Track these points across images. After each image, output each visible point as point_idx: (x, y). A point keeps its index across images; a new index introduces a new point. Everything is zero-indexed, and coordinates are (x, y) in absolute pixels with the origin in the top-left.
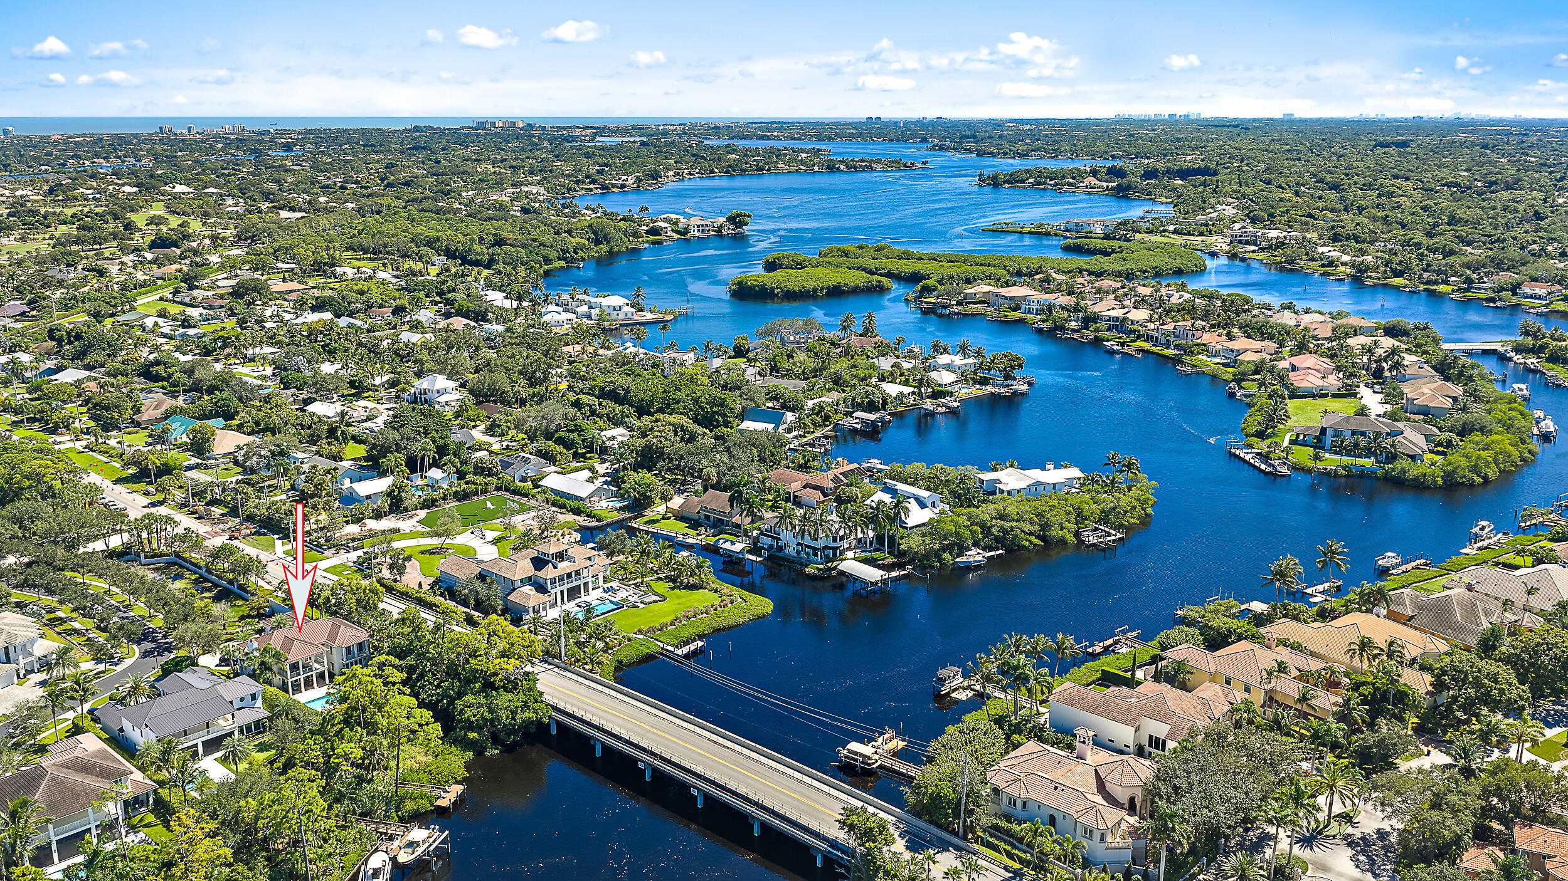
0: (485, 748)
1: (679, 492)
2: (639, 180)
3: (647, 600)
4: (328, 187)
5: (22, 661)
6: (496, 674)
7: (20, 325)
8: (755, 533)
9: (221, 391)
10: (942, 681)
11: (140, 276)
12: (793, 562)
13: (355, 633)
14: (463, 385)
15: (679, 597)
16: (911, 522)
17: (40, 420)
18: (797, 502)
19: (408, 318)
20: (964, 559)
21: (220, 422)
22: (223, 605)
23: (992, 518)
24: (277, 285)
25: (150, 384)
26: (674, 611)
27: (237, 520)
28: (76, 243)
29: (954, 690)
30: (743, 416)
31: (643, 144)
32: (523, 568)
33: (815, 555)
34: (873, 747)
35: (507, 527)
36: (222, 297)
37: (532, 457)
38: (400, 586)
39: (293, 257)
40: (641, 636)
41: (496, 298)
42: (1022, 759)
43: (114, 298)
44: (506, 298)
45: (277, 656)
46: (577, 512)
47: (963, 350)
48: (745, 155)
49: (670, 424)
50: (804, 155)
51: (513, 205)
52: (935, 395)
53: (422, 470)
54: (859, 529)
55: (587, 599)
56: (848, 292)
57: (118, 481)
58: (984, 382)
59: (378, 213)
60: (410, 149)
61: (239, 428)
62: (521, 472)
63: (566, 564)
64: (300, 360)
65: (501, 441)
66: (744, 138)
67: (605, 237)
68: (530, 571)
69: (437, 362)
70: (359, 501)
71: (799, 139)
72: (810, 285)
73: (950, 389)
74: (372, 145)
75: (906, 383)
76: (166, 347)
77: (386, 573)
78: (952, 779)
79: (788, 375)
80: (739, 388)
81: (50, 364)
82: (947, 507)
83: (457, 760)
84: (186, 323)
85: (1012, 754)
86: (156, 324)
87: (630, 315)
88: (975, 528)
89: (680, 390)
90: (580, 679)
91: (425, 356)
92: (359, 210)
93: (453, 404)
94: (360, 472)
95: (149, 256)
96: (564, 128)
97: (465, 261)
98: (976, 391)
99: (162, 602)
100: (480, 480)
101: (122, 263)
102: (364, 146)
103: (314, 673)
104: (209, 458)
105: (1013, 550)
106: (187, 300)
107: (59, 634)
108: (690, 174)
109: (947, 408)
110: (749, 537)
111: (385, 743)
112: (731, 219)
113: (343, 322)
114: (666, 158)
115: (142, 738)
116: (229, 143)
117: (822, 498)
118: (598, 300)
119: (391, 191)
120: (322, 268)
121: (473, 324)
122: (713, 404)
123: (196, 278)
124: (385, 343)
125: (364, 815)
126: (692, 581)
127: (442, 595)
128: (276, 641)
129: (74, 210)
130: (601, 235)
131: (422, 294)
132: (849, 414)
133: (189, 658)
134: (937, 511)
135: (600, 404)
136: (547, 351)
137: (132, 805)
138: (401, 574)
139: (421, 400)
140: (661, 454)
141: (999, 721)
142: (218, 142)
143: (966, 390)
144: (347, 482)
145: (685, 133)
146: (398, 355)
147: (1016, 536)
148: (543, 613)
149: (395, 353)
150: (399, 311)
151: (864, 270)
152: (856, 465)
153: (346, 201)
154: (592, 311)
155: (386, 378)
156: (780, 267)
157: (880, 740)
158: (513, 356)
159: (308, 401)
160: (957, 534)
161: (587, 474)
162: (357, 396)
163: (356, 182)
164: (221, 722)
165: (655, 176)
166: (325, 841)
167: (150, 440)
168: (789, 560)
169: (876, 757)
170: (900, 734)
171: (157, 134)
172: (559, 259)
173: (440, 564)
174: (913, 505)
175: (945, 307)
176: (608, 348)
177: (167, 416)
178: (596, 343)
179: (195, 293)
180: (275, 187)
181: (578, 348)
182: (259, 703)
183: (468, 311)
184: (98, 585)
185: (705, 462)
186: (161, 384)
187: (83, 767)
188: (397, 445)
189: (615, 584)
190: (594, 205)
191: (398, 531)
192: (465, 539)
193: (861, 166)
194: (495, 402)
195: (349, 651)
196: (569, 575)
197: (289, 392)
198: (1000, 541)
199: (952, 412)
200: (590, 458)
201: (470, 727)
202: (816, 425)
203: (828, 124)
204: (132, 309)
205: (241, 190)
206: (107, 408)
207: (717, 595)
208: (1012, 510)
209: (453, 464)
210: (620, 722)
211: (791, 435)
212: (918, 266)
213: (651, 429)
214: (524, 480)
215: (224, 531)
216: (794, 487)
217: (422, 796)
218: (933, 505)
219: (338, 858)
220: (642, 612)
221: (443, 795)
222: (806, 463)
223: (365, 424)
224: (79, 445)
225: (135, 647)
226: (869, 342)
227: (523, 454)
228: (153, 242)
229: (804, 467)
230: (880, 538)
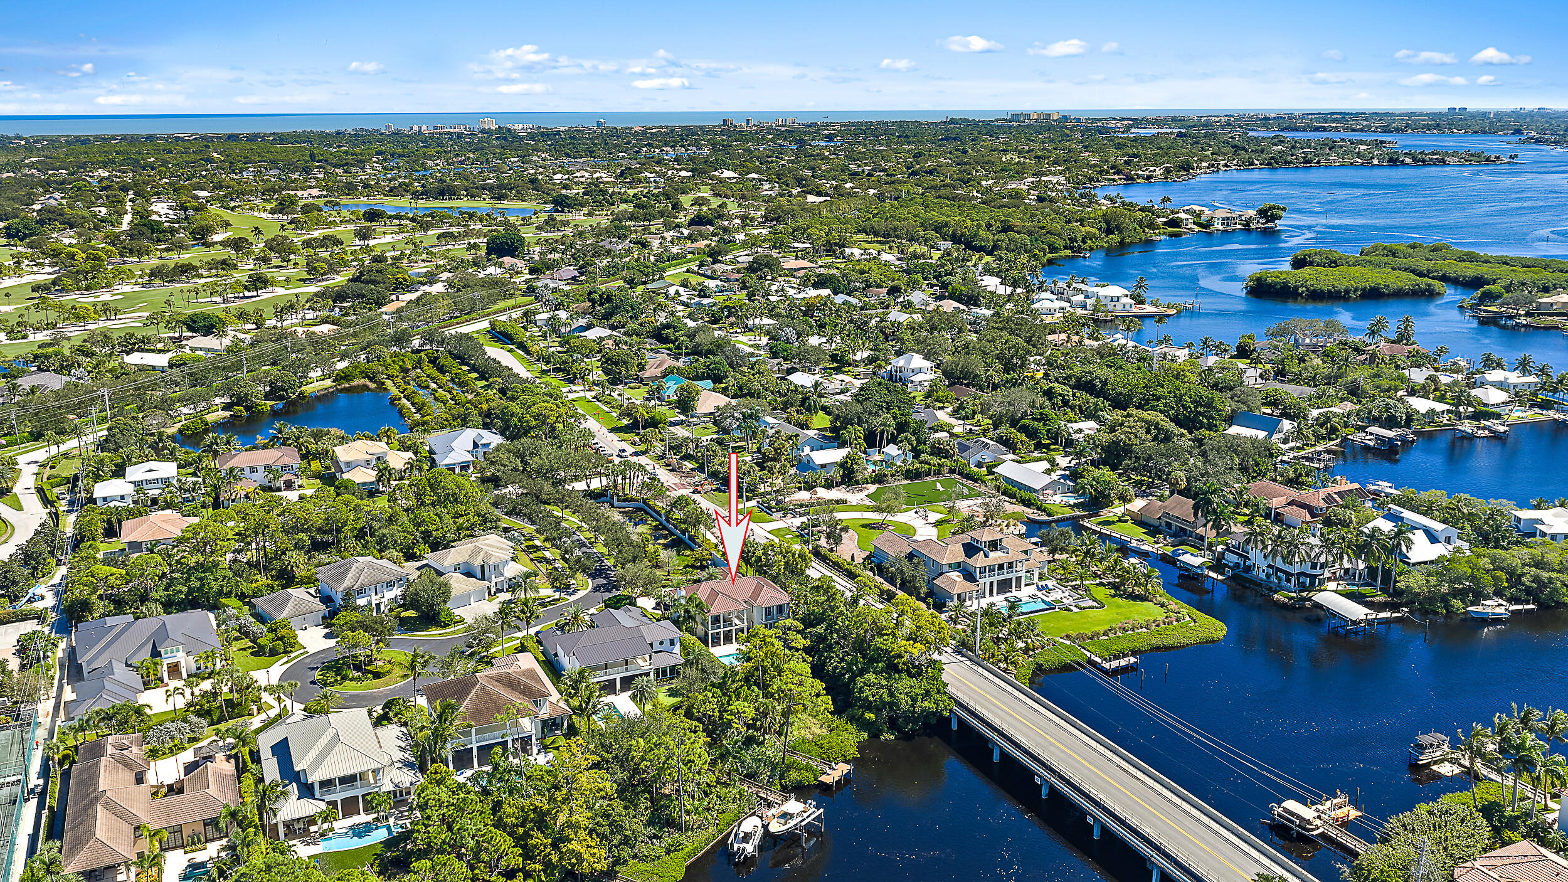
0: (881, 731)
1: (1144, 495)
2: (1168, 171)
3: (1083, 605)
4: (856, 174)
5: (494, 580)
6: (900, 656)
7: (569, 288)
8: (1220, 548)
9: (714, 355)
10: (1421, 748)
11: (675, 250)
12: (1260, 585)
13: (776, 594)
14: (938, 366)
15: (1119, 606)
16: (1415, 556)
17: (563, 370)
18: (1278, 519)
19: (901, 299)
20: (1480, 609)
21: (709, 384)
22: (672, 553)
23: (1524, 565)
24: (790, 263)
25: (659, 346)
26: (1111, 621)
27: (703, 476)
28: (631, 219)
29: (1435, 763)
30: (1231, 420)
31: (1180, 135)
32: (954, 553)
33: (1289, 581)
34: (1317, 810)
35: (951, 510)
36: (739, 271)
37: (991, 443)
38: (833, 557)
39: (809, 237)
40: (1068, 642)
41: (992, 283)
42: (1508, 861)
43: (647, 267)
44: (1001, 283)
45: (700, 606)
46: (1027, 503)
47: (1523, 366)
48: (1293, 147)
49: (1141, 420)
50: (1363, 147)
51: (1029, 194)
52: (1476, 416)
53: (880, 446)
54: (1346, 557)
55: (1019, 594)
56: (1389, 295)
57: (612, 430)
58: (1546, 405)
59: (896, 199)
60: (942, 140)
61: (724, 391)
62: (978, 457)
63: (999, 554)
64: (790, 332)
65: (964, 424)
66: (1296, 129)
67: (1118, 228)
68: (961, 557)
69: (918, 341)
70: (814, 469)
71: (1362, 130)
72: (1342, 285)
73: (1498, 410)
74: (907, 136)
75: (1441, 399)
76: (681, 314)
77: (823, 542)
78: (1405, 868)
79: (1297, 380)
80: (1231, 389)
81: (582, 322)
82: (1466, 545)
83: (851, 738)
84: (703, 293)
85: (1499, 852)
86: (677, 292)
87: (1128, 307)
88: (1498, 573)
89: (1162, 387)
90: (991, 677)
91: (907, 336)
92: (880, 197)
93: (926, 384)
94: (821, 442)
95: (686, 232)
96: (1099, 120)
97: (969, 246)
98: (1533, 415)
99: (617, 541)
100: (935, 460)
101: (662, 237)
102: (899, 137)
103: (733, 628)
104: (692, 416)
105: (1549, 607)
106: (709, 273)
107: (532, 560)
108: (1226, 165)
109: (1491, 431)
110: (1211, 551)
111: (779, 708)
112: (1262, 213)
113: (839, 299)
114: (1203, 149)
115: (570, 665)
116: (779, 134)
117: (1308, 518)
118: (1096, 289)
119: (913, 179)
120: (832, 248)
121: (962, 307)
122: (1198, 404)
123: (719, 253)
124: (873, 322)
125: (749, 776)
126: (1138, 590)
127: (871, 570)
128: (702, 592)
129: (636, 191)
130: (1113, 224)
131: (919, 276)
132: (1362, 429)
133: (629, 597)
134: (1450, 548)
135: (1074, 395)
136: (1030, 338)
137: (549, 726)
138: (837, 544)
139: (898, 378)
140: (1128, 450)
141: (1489, 811)
142: (770, 134)
143: (1520, 414)
144: (807, 450)
145: (1229, 124)
146: (883, 333)
147: (1556, 590)
148: (968, 603)
149: (881, 331)
150: (894, 291)
151: (1413, 272)
152: (1356, 486)
153: (869, 187)
154: (1088, 300)
155: (866, 354)
156: (1311, 264)
157: (1328, 804)
158: (993, 340)
159: (790, 371)
160: (1473, 578)
161: (1045, 465)
162: (838, 370)
163: (883, 170)
164: (640, 662)
165: (1186, 167)
166: (707, 795)
167: (647, 396)
168: (1257, 584)
169: (1318, 822)
170: (1355, 803)
171: (720, 126)
172: (1066, 248)
173: (877, 539)
174: (1419, 537)
175: (1510, 317)
176: (1097, 339)
177: (665, 374)
178: (1085, 332)
179: (716, 266)
180: (809, 173)
181: (1063, 336)
182: (677, 649)
183: (961, 294)
184: (572, 520)
185: (1176, 464)
186: (667, 346)
187: (510, 683)
188: (859, 418)
189: (1051, 584)
190: (1113, 194)
191: (845, 502)
192: (907, 517)
193: (1431, 159)
194: (967, 385)
195: (768, 611)
196: (1001, 567)
197: (776, 361)
198: (1531, 594)
199: (1497, 437)
200: (1054, 450)
201: (868, 706)
202: (1319, 438)
203: (1400, 115)
204: (662, 278)
205: (778, 176)
206: (616, 363)
207: (1163, 610)
208: (1553, 558)
209: (909, 441)
210: (1025, 729)
211: (1287, 446)
212: (1483, 270)
213: (1122, 424)
214: (979, 465)
215: (690, 484)
216: (1277, 502)
217: (808, 768)
218: (1448, 540)
219: (715, 814)
220: (1075, 617)
221: (829, 771)
222: (1297, 478)
223: (837, 397)
224: (589, 395)
225: (590, 581)
226: (1404, 349)
227: (983, 439)
228: (692, 219)
229: (1294, 482)
230: (1372, 572)
